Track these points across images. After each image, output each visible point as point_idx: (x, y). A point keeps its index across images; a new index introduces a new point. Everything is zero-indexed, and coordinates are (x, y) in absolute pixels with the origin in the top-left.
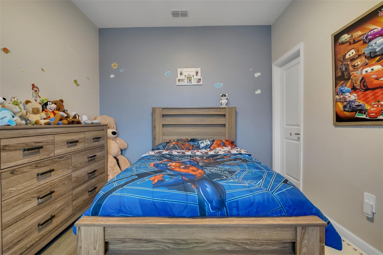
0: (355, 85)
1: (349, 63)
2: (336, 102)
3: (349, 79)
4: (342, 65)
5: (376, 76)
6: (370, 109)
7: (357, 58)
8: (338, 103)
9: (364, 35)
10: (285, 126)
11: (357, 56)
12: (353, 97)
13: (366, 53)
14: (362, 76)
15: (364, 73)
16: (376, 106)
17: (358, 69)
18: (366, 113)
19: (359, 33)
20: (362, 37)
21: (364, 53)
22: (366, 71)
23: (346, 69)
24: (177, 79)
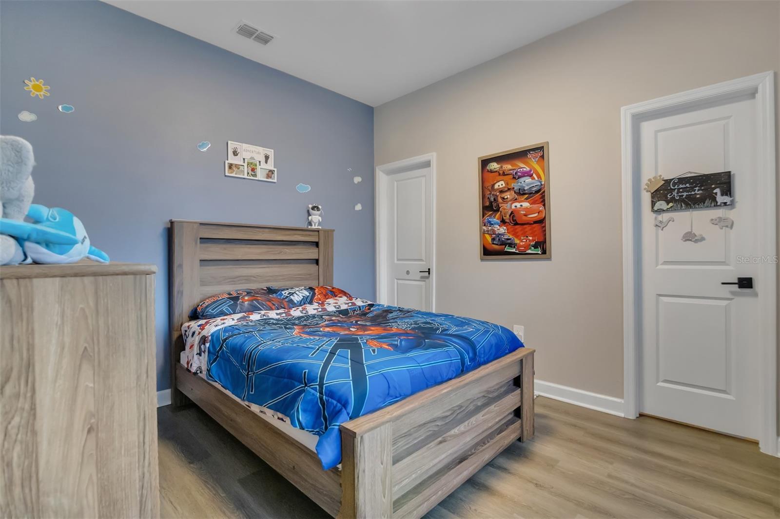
0: (504, 218)
1: (498, 194)
2: (484, 233)
3: (498, 210)
4: (490, 194)
5: (524, 212)
6: (519, 244)
7: (506, 191)
8: (486, 235)
9: (513, 170)
10: (396, 261)
11: (506, 189)
12: (502, 230)
13: (515, 188)
14: (512, 210)
15: (513, 207)
16: (525, 240)
17: (507, 202)
18: (516, 247)
19: (509, 167)
20: (512, 171)
21: (513, 188)
22: (516, 206)
23: (494, 199)
24: (227, 162)
